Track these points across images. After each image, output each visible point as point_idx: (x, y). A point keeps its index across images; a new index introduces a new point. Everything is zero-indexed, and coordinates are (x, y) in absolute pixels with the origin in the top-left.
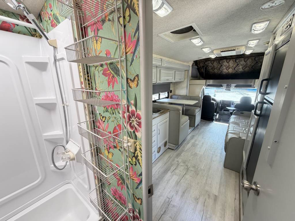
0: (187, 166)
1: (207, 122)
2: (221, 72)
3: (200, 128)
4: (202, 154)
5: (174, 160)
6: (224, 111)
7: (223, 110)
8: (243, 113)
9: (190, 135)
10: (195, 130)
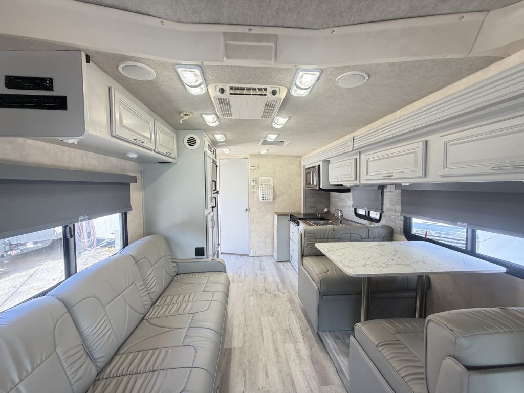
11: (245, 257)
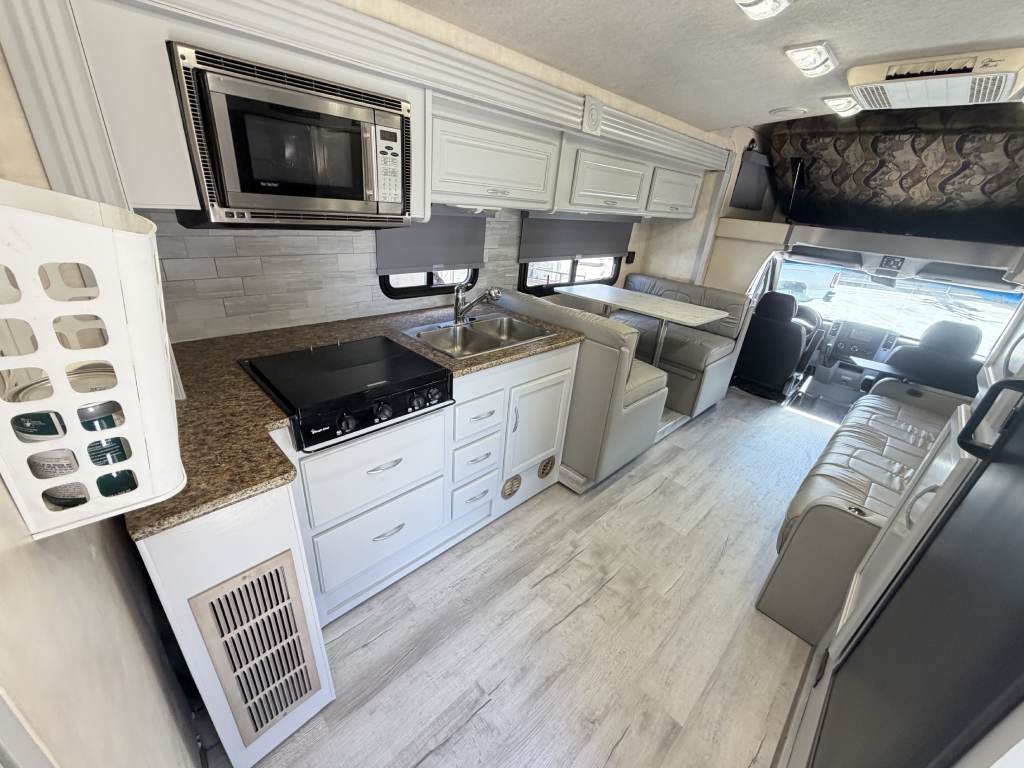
0: (604, 570)
1: (756, 401)
2: (875, 195)
3: (714, 422)
4: (685, 532)
5: (560, 536)
6: (842, 371)
7: (838, 362)
8: (918, 394)
9: (665, 445)
10: (693, 429)
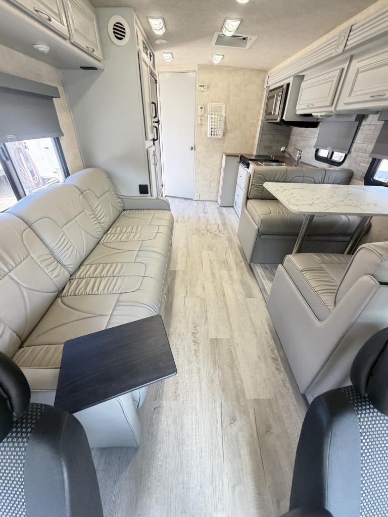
11: (189, 201)
